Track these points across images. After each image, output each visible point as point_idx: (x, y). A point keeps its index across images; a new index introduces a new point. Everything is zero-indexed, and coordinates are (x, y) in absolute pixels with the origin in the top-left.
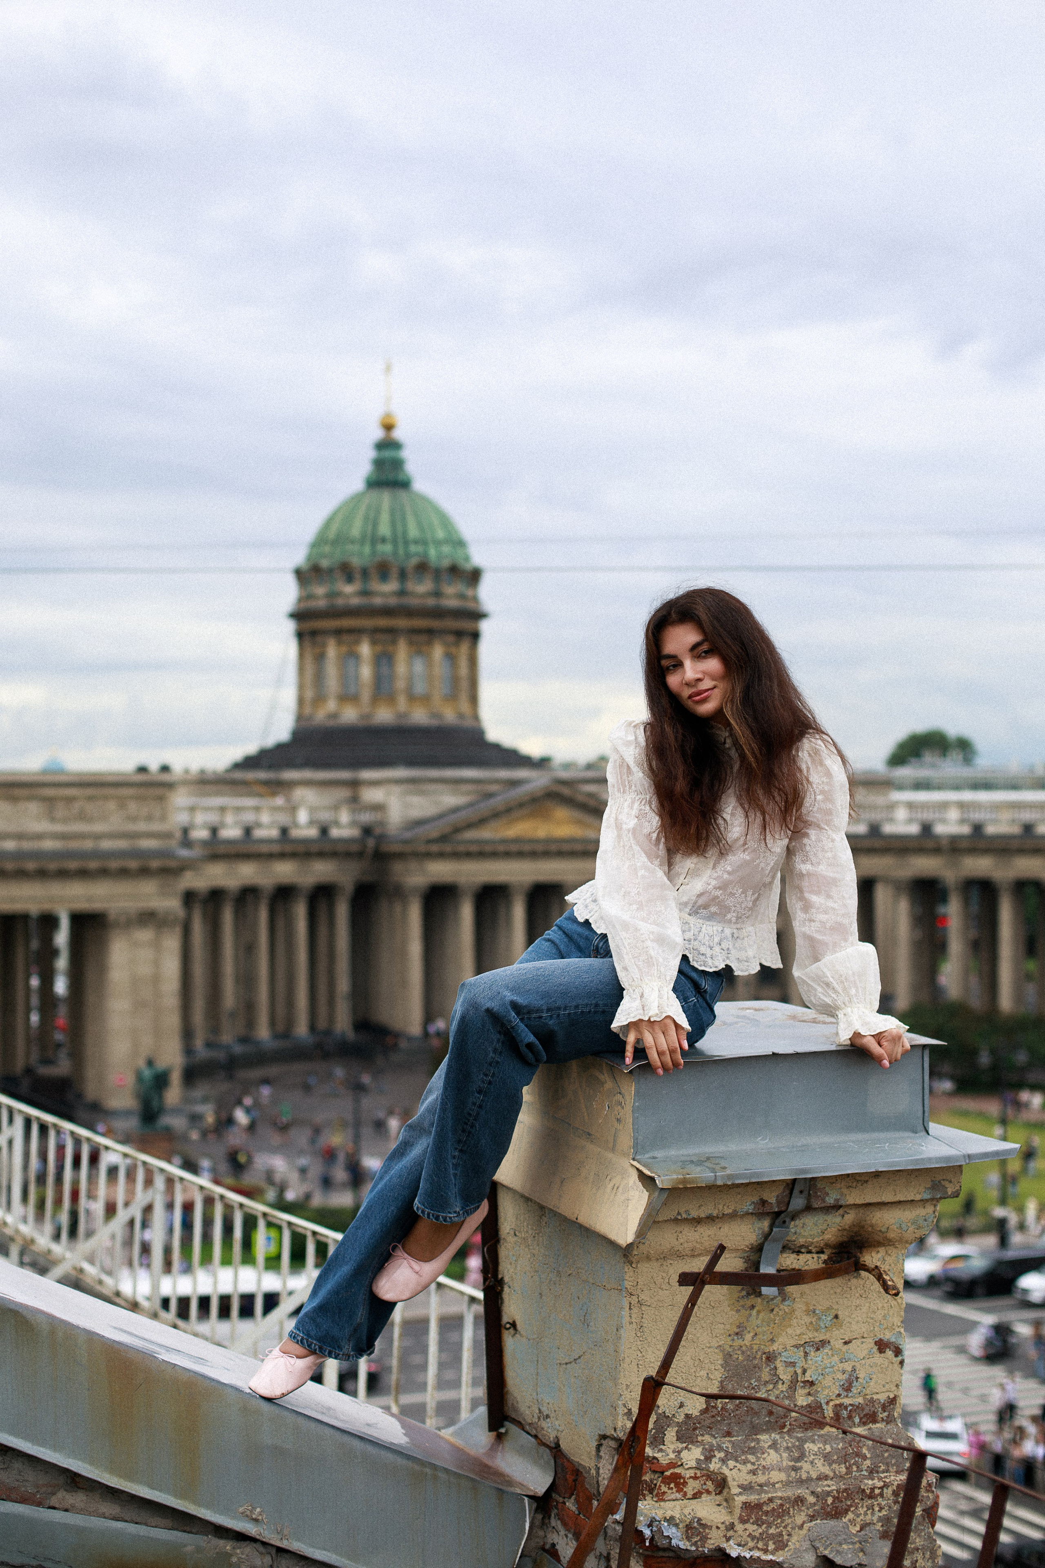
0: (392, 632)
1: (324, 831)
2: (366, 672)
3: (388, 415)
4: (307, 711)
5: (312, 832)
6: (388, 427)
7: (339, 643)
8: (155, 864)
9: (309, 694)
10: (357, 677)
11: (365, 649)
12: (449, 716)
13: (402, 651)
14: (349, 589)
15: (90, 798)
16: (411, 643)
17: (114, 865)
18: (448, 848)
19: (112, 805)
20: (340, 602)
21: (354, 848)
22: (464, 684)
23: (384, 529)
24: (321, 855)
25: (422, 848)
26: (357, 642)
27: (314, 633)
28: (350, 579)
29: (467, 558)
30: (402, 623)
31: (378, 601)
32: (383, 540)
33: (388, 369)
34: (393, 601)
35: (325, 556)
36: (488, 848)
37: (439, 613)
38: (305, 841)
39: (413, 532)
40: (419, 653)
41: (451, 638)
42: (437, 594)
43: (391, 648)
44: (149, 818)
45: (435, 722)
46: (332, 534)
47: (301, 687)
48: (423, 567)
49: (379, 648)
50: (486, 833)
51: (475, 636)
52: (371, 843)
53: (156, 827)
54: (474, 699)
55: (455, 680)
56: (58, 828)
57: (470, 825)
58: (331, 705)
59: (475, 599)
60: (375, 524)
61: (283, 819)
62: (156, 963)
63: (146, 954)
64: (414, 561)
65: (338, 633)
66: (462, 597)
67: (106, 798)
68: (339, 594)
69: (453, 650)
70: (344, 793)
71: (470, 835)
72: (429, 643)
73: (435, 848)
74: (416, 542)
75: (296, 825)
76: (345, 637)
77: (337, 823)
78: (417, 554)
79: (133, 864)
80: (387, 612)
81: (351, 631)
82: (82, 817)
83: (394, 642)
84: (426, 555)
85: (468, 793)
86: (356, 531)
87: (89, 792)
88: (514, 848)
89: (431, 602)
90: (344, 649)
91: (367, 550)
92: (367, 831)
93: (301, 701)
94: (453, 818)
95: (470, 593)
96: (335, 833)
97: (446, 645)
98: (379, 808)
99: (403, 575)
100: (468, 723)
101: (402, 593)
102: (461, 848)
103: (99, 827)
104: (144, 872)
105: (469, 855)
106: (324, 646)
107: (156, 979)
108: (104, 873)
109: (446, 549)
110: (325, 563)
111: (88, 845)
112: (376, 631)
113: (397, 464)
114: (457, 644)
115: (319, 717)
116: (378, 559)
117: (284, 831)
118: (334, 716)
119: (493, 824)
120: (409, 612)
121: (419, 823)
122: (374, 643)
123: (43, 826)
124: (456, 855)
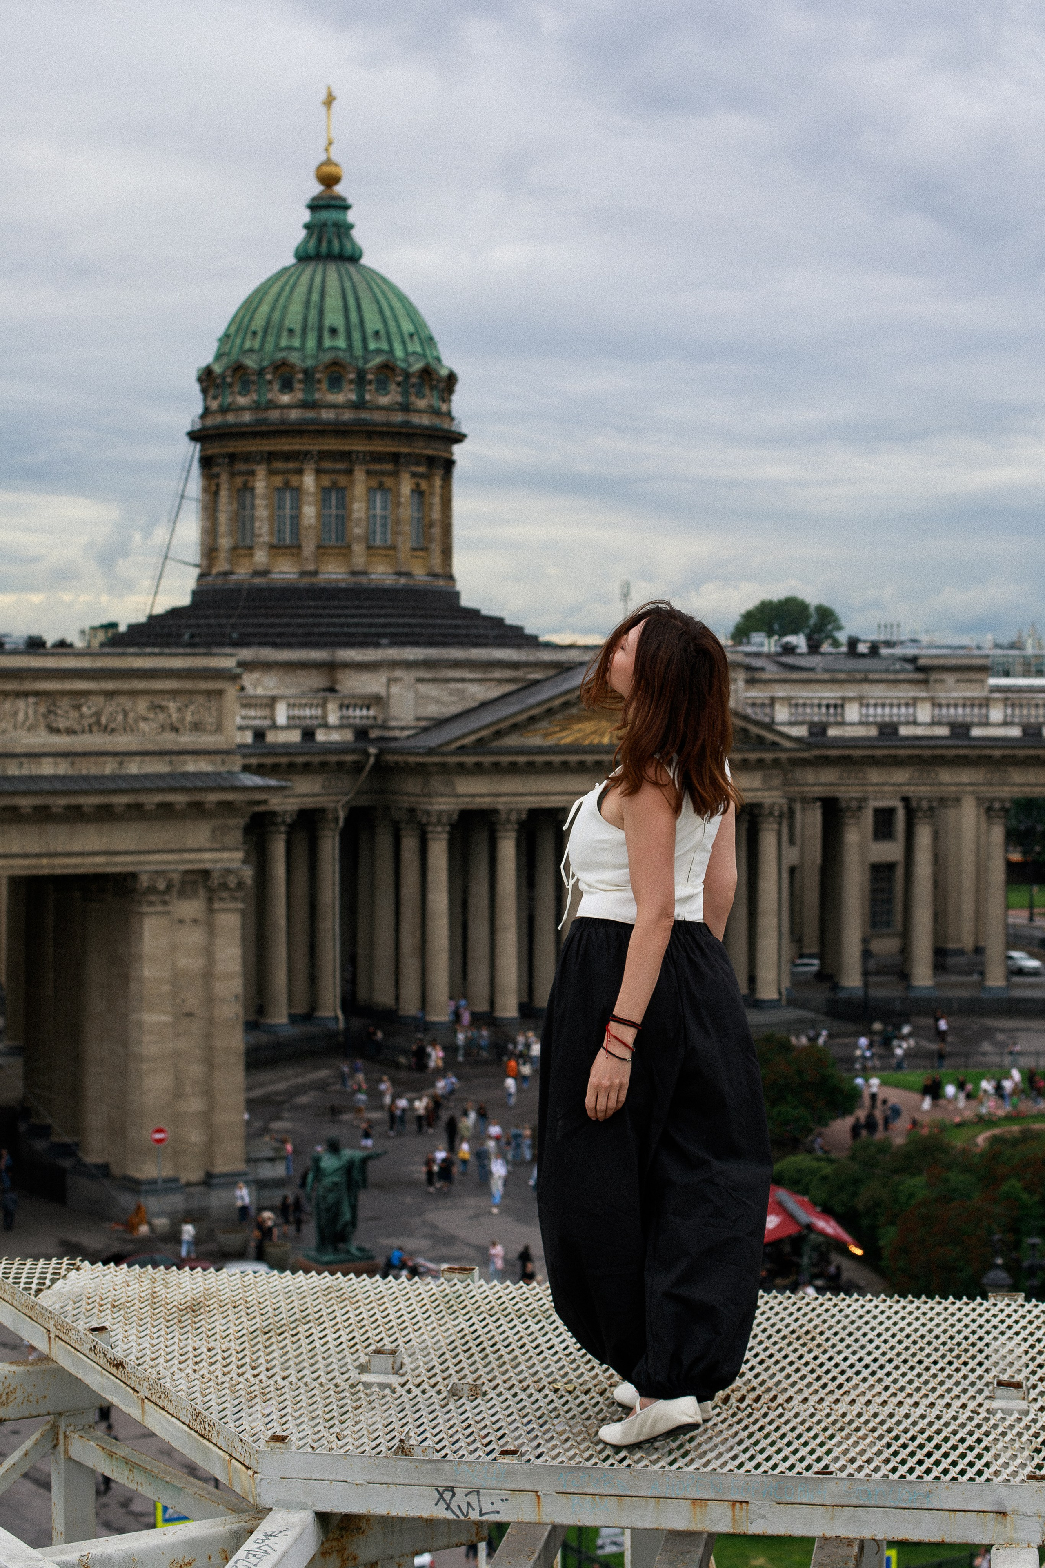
0: (345, 456)
1: (308, 734)
2: (309, 512)
3: (328, 162)
4: (222, 566)
5: (295, 736)
6: (329, 180)
7: (271, 473)
8: (212, 798)
9: (225, 542)
10: (296, 517)
11: (309, 481)
12: (419, 573)
13: (360, 483)
14: (286, 399)
15: (110, 695)
16: (368, 473)
17: (151, 800)
18: (487, 760)
19: (142, 705)
20: (274, 415)
21: (349, 758)
22: (436, 531)
23: (334, 318)
24: (307, 768)
25: (453, 760)
26: (300, 472)
27: (232, 458)
28: (287, 386)
29: (438, 360)
30: (359, 446)
31: (327, 415)
32: (333, 331)
33: (329, 101)
34: (347, 416)
35: (251, 350)
36: (540, 759)
37: (407, 433)
38: (286, 749)
39: (373, 323)
40: (381, 486)
41: (422, 469)
42: (406, 408)
43: (342, 480)
44: (197, 727)
45: (403, 581)
46: (258, 323)
47: (210, 532)
48: (387, 369)
49: (326, 481)
50: (535, 740)
51: (449, 464)
52: (373, 750)
53: (207, 740)
54: (447, 553)
55: (424, 526)
56: (62, 742)
57: (515, 727)
58: (261, 557)
59: (449, 414)
60: (321, 313)
61: (256, 717)
62: (209, 952)
63: (195, 937)
64: (377, 360)
65: (270, 457)
66: (437, 412)
67: (133, 694)
68: (272, 405)
69: (424, 485)
70: (317, 680)
71: (513, 740)
72: (396, 474)
73: (470, 760)
74: (377, 333)
75: (274, 727)
76: (279, 465)
77: (326, 726)
78: (378, 351)
79: (179, 799)
80: (340, 430)
81: (288, 456)
82: (98, 725)
83: (350, 472)
84: (391, 351)
85: (500, 681)
86: (294, 319)
87: (110, 685)
88: (573, 758)
89: (398, 417)
90: (278, 481)
91: (311, 344)
92: (361, 733)
93: (210, 552)
94: (487, 717)
95: (444, 407)
96: (321, 736)
97: (414, 475)
98: (376, 700)
99: (361, 380)
100: (441, 582)
101: (359, 405)
102: (505, 759)
103: (123, 741)
104: (197, 810)
105: (513, 769)
106: (252, 473)
107: (208, 975)
108: (136, 812)
109: (415, 347)
110: (250, 362)
111: (109, 767)
112: (323, 455)
113: (344, 229)
114: (428, 477)
115: (242, 573)
116: (327, 357)
117: (259, 735)
118: (265, 573)
119: (544, 724)
120: (370, 432)
121: (441, 723)
122: (319, 472)
123: (41, 739)
124: (497, 769)
